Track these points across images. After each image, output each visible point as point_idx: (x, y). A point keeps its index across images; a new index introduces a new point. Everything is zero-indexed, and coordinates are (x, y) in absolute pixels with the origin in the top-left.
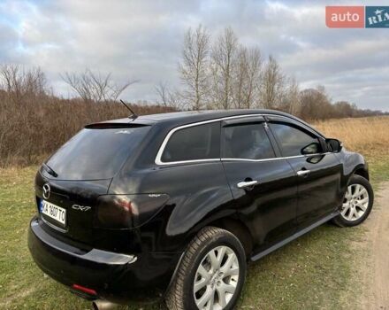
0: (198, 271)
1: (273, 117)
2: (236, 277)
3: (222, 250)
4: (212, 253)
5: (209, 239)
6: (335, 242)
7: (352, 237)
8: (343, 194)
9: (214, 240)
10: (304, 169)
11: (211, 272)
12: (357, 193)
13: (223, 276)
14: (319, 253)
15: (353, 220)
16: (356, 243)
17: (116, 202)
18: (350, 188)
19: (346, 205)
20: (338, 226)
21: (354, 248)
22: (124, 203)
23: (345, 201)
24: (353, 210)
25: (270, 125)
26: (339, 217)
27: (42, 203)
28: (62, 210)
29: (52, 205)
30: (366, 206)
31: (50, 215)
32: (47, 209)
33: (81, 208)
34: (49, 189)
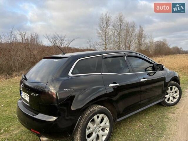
0: (88, 125)
1: (129, 54)
2: (108, 129)
3: (101, 116)
4: (95, 117)
5: (94, 110)
6: (161, 113)
7: (170, 111)
8: (165, 91)
9: (96, 111)
10: (144, 78)
11: (95, 126)
12: (173, 90)
13: (101, 128)
14: (153, 118)
15: (171, 103)
16: (171, 114)
17: (50, 92)
18: (169, 88)
19: (167, 96)
20: (164, 106)
21: (170, 117)
22: (53, 93)
23: (167, 94)
24: (171, 98)
25: (128, 57)
26: (164, 101)
27: (22, 92)
28: (28, 95)
29: (25, 93)
30: (178, 96)
31: (24, 98)
32: (23, 95)
33: (34, 95)
34: (23, 86)
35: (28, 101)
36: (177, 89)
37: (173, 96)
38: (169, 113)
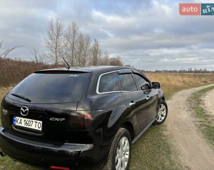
2: (128, 153)
3: (124, 139)
9: (122, 134)
10: (148, 97)
12: (162, 108)
13: (124, 152)
15: (160, 121)
24: (160, 116)
25: (134, 74)
26: (156, 121)
27: (15, 119)
28: (39, 122)
29: (26, 119)
30: (165, 114)
31: (25, 126)
32: (21, 122)
33: (57, 119)
34: (28, 109)
35: (40, 129)
36: (164, 106)
37: (162, 114)
38: (162, 130)
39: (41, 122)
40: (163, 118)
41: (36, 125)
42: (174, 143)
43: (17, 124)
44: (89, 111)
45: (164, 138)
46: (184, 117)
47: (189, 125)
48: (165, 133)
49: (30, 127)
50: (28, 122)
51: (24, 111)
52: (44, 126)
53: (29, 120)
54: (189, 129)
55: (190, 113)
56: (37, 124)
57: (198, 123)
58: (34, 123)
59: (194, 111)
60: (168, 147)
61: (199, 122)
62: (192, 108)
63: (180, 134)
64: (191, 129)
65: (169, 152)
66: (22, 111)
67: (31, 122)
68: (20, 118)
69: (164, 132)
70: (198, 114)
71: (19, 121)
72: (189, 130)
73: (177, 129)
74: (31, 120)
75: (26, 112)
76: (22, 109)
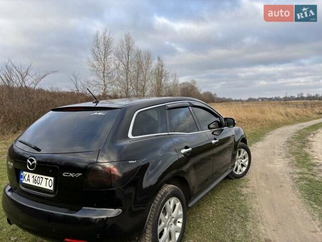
0: (160, 217)
2: (181, 220)
3: (173, 200)
4: (167, 203)
5: (166, 193)
8: (235, 156)
9: (169, 193)
10: (215, 139)
11: (167, 217)
12: (242, 155)
13: (173, 220)
15: (240, 173)
17: (100, 168)
18: (238, 151)
19: (236, 163)
20: (232, 179)
23: (236, 160)
24: (240, 166)
25: (193, 108)
26: (232, 173)
27: (22, 174)
28: (50, 178)
29: (35, 175)
30: (247, 163)
31: (34, 184)
32: (29, 178)
33: (71, 175)
34: (35, 162)
35: (52, 188)
36: (246, 152)
37: (242, 163)
38: (241, 187)
39: (52, 179)
40: (244, 169)
41: (46, 183)
42: (254, 206)
43: (24, 182)
44: (115, 163)
45: (242, 198)
46: (278, 166)
47: (282, 179)
48: (245, 191)
49: (39, 186)
50: (36, 179)
51: (31, 164)
52: (56, 184)
53: (38, 175)
54: (282, 184)
55: (287, 161)
56: (48, 181)
57: (296, 176)
58: (44, 180)
59: (293, 158)
60: (246, 212)
61: (298, 174)
62: (292, 153)
63: (268, 192)
64: (285, 185)
65: (246, 219)
66: (29, 164)
67: (41, 179)
68: (28, 173)
69: (244, 189)
70: (300, 162)
71: (26, 178)
72: (281, 186)
73: (263, 184)
74: (40, 176)
75: (34, 164)
76: (28, 161)
